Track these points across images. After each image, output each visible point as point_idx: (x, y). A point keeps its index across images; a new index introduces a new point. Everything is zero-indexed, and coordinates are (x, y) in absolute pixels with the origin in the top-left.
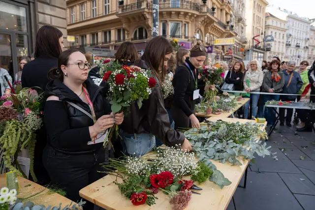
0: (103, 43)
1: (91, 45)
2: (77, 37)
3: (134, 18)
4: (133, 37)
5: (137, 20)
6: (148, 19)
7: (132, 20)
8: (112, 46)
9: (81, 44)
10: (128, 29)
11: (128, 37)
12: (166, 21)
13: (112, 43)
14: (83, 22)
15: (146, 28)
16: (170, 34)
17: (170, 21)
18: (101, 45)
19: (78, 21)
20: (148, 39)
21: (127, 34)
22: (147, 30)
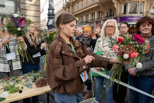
0: (91, 20)
1: (86, 22)
2: (79, 18)
3: (107, 4)
4: (106, 15)
5: (108, 4)
6: (114, 3)
7: (105, 5)
8: (95, 21)
9: (81, 21)
10: (103, 11)
11: (103, 16)
12: (127, 3)
13: (95, 20)
14: (83, 9)
15: (113, 9)
16: (129, 12)
17: (129, 2)
18: (90, 21)
19: (81, 9)
20: (114, 16)
21: (103, 14)
22: (114, 10)
